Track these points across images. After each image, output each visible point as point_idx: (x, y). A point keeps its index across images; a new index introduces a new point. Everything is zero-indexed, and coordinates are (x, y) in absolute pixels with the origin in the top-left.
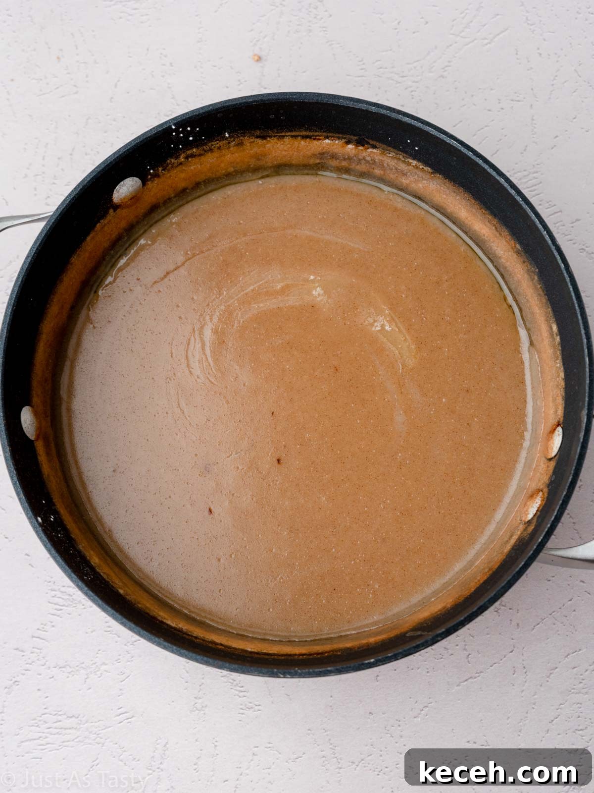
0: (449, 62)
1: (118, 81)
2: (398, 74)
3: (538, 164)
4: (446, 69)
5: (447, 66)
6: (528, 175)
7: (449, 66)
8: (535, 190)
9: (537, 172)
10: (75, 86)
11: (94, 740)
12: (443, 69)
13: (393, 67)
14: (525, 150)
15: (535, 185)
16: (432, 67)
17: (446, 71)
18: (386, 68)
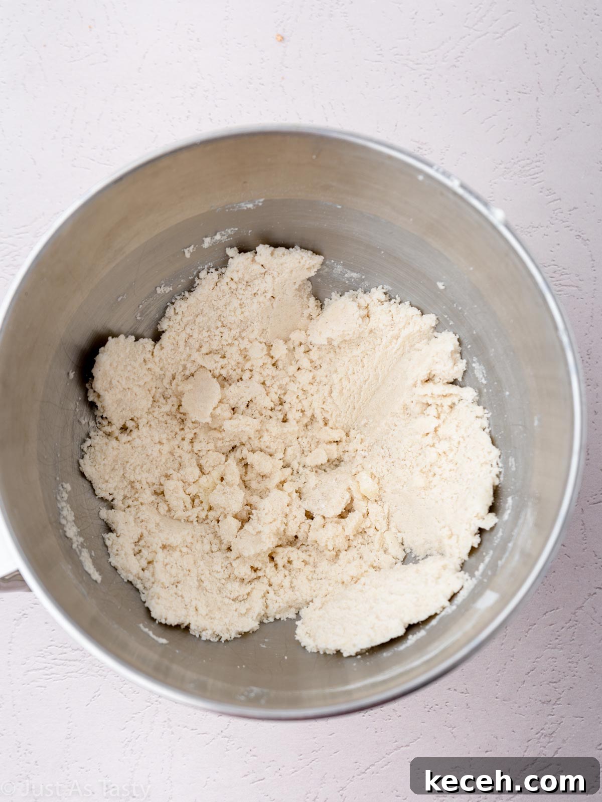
0: (462, 52)
1: (147, 52)
2: (413, 61)
3: (541, 154)
4: (458, 59)
5: (459, 57)
6: (532, 163)
7: (462, 57)
8: (537, 178)
9: (539, 161)
10: (105, 55)
11: (97, 672)
12: (456, 59)
13: (409, 54)
14: (529, 140)
15: (537, 173)
16: (445, 57)
17: (458, 61)
18: (402, 55)
